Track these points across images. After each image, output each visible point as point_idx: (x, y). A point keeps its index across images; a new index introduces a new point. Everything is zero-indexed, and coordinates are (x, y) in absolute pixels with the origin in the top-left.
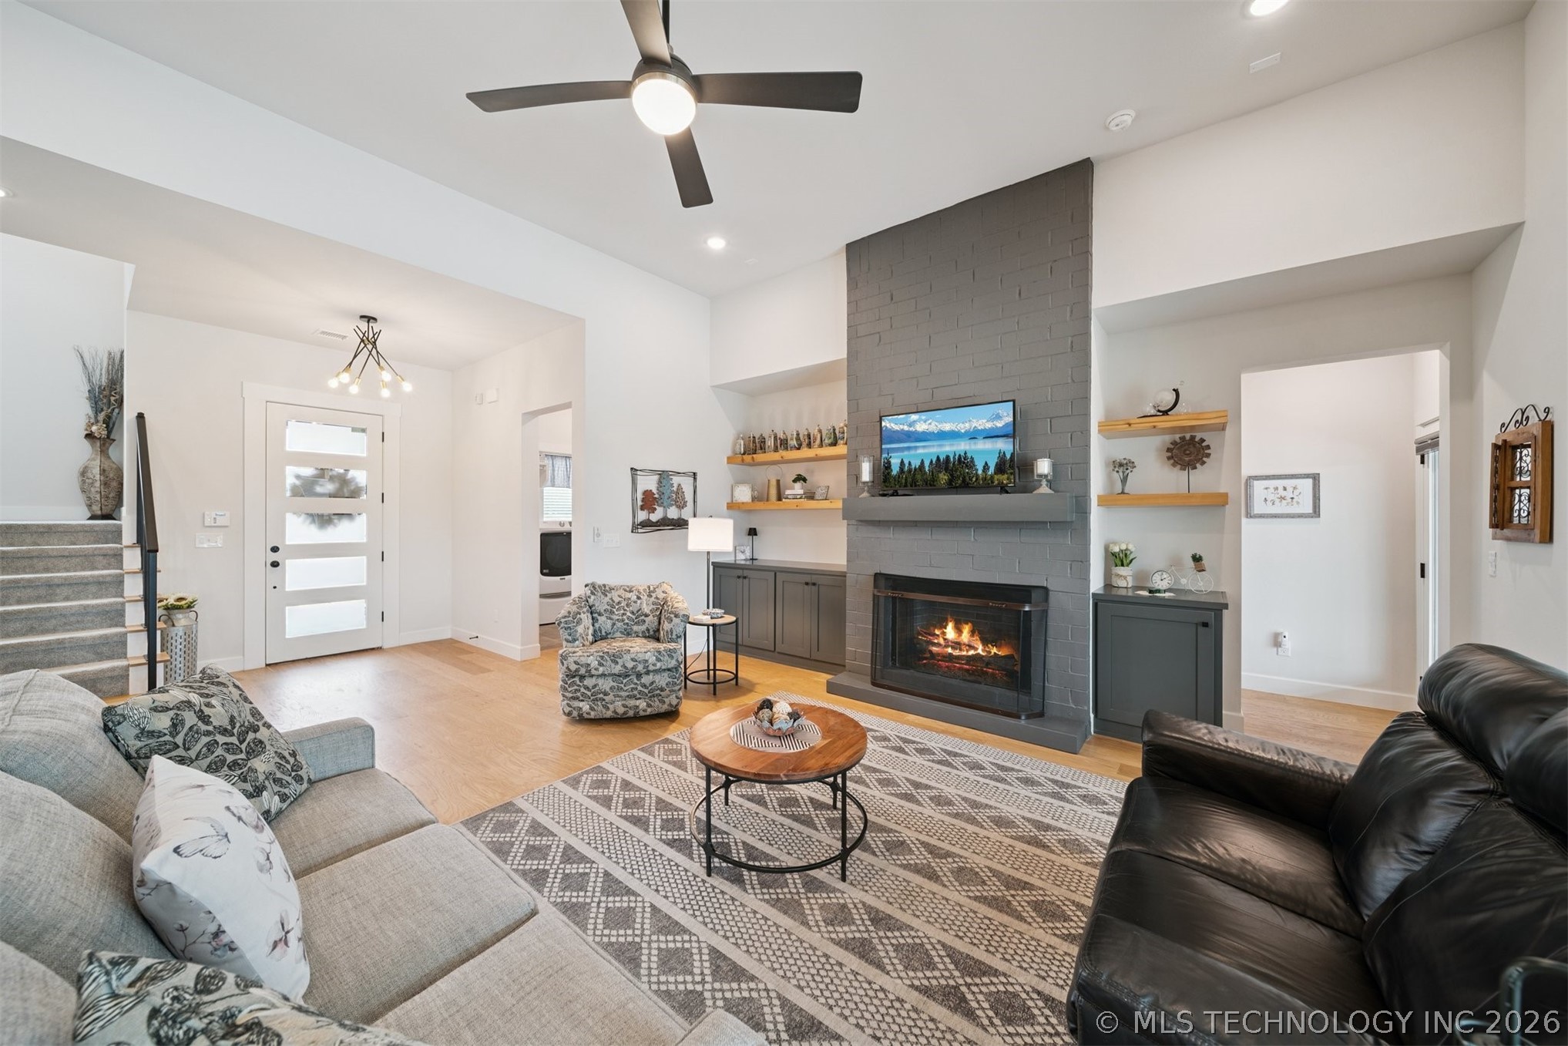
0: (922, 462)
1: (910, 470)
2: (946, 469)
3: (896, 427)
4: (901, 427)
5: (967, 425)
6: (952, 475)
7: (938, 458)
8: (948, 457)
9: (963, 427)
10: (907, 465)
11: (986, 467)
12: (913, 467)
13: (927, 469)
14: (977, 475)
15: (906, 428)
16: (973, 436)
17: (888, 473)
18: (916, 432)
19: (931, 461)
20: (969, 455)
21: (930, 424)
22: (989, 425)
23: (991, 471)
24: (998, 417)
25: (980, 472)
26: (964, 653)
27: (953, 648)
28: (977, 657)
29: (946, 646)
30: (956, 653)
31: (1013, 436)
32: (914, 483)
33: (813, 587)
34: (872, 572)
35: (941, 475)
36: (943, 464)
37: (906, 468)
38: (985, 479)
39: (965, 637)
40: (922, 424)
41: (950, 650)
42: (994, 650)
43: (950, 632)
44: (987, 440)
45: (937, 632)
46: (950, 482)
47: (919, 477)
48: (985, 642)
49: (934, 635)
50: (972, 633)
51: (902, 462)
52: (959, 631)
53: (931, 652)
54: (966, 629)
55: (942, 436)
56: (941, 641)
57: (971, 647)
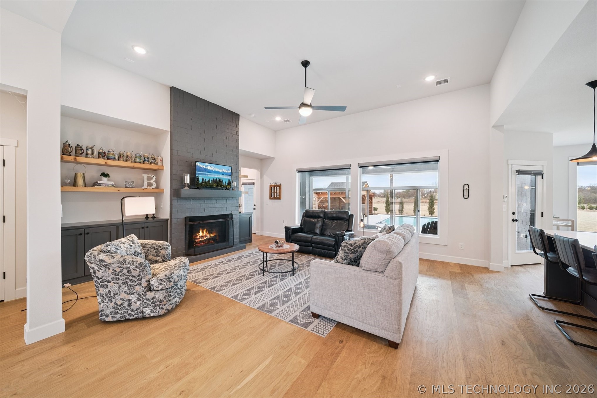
0: (209, 180)
1: (205, 182)
2: (216, 183)
3: (201, 166)
4: (203, 166)
5: (222, 170)
6: (217, 185)
7: (214, 179)
8: (216, 179)
9: (221, 171)
10: (204, 180)
11: (225, 183)
12: (206, 181)
13: (211, 182)
14: (223, 185)
15: (205, 167)
16: (223, 174)
17: (198, 182)
18: (207, 169)
19: (212, 180)
20: (222, 179)
21: (212, 168)
22: (227, 172)
23: (227, 184)
24: (229, 170)
25: (224, 184)
26: (204, 239)
27: (202, 238)
28: (208, 239)
29: (200, 239)
31: (231, 175)
32: (206, 186)
33: (146, 229)
34: (185, 217)
35: (214, 184)
37: (204, 181)
38: (225, 186)
39: (205, 234)
40: (210, 167)
41: (201, 239)
42: (212, 235)
43: (201, 234)
44: (227, 176)
45: (197, 235)
46: (217, 186)
47: (208, 184)
48: (209, 233)
49: (197, 236)
50: (206, 232)
51: (203, 179)
52: (203, 232)
53: (196, 241)
54: (205, 231)
55: (215, 172)
56: (199, 237)
57: (206, 236)
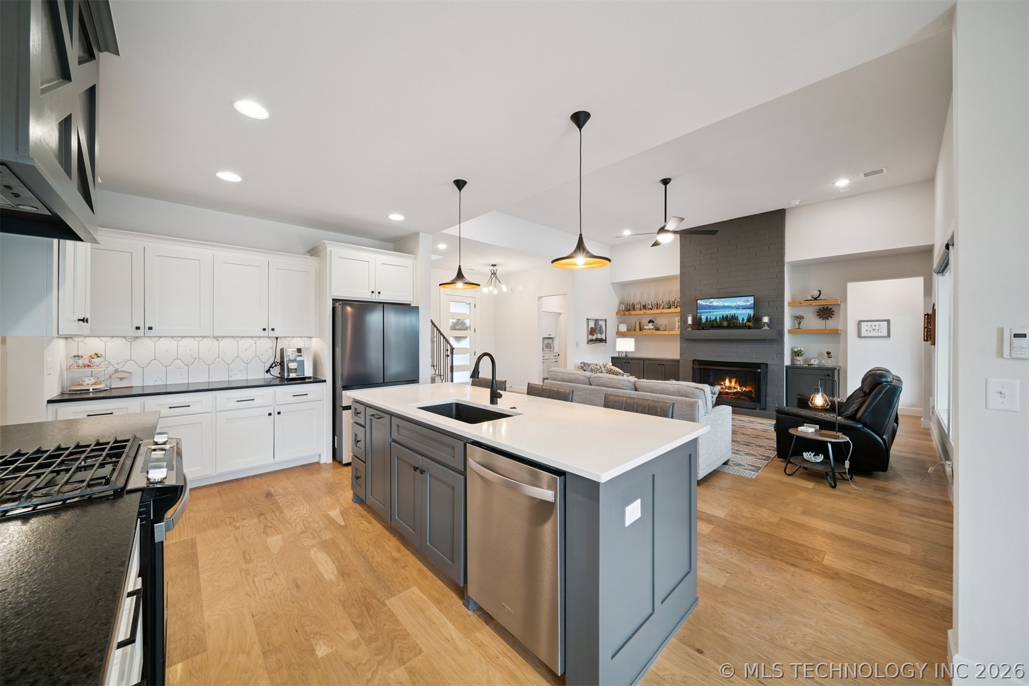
0: (716, 318)
1: (710, 321)
2: (726, 320)
3: (704, 304)
4: (706, 304)
6: (729, 323)
7: (723, 316)
8: (727, 316)
9: (733, 304)
10: (709, 319)
11: (743, 320)
12: (712, 319)
13: (718, 320)
14: (739, 323)
15: (708, 304)
16: (738, 308)
17: (700, 322)
18: (713, 306)
19: (720, 317)
20: (736, 315)
21: (720, 303)
22: (744, 304)
23: (745, 321)
24: (748, 301)
25: (741, 321)
26: (732, 391)
27: (728, 389)
28: (738, 392)
29: (726, 389)
30: (730, 391)
31: (754, 309)
32: (713, 326)
33: (662, 366)
34: (692, 359)
35: (724, 323)
36: (725, 318)
38: (743, 324)
39: (733, 384)
40: (716, 303)
41: (727, 390)
42: (744, 389)
43: (727, 383)
44: (743, 310)
45: (722, 383)
46: (728, 325)
47: (714, 323)
48: (741, 386)
49: (720, 384)
50: (736, 382)
51: (707, 317)
52: (730, 382)
54: (733, 381)
55: (724, 307)
56: (723, 387)
57: (735, 388)
